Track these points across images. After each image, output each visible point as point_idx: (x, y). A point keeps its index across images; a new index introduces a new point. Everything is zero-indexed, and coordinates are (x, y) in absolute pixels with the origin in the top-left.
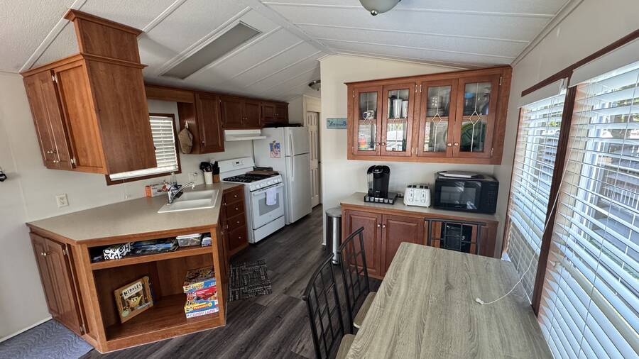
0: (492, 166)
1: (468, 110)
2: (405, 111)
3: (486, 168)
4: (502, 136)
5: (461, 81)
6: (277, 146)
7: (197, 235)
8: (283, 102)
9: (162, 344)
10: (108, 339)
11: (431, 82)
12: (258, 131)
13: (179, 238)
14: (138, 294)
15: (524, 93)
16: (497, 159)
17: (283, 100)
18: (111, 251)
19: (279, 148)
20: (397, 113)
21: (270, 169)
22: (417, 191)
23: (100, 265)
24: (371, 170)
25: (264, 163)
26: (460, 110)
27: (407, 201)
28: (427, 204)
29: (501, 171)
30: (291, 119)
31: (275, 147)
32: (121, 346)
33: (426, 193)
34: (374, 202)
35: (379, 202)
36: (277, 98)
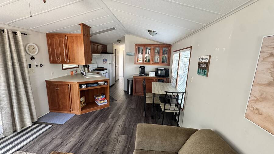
0: (168, 66)
1: (163, 54)
2: (149, 52)
3: (167, 67)
4: (170, 59)
5: (162, 47)
6: (106, 60)
7: (104, 82)
8: (105, 45)
9: (95, 112)
10: (81, 110)
11: (156, 46)
12: (100, 55)
13: (99, 83)
14: (83, 101)
15: (174, 52)
16: (169, 65)
17: (105, 44)
18: (84, 86)
19: (107, 61)
20: (147, 53)
21: (103, 68)
22: (152, 72)
23: (81, 89)
24: (140, 67)
25: (100, 66)
26: (162, 53)
27: (150, 75)
28: (154, 75)
29: (169, 67)
30: (108, 51)
31: (105, 60)
32: (84, 112)
33: (154, 73)
34: (141, 75)
35: (143, 75)
36: (104, 44)
